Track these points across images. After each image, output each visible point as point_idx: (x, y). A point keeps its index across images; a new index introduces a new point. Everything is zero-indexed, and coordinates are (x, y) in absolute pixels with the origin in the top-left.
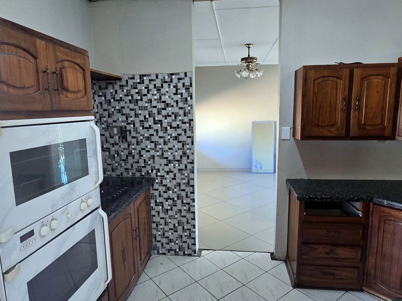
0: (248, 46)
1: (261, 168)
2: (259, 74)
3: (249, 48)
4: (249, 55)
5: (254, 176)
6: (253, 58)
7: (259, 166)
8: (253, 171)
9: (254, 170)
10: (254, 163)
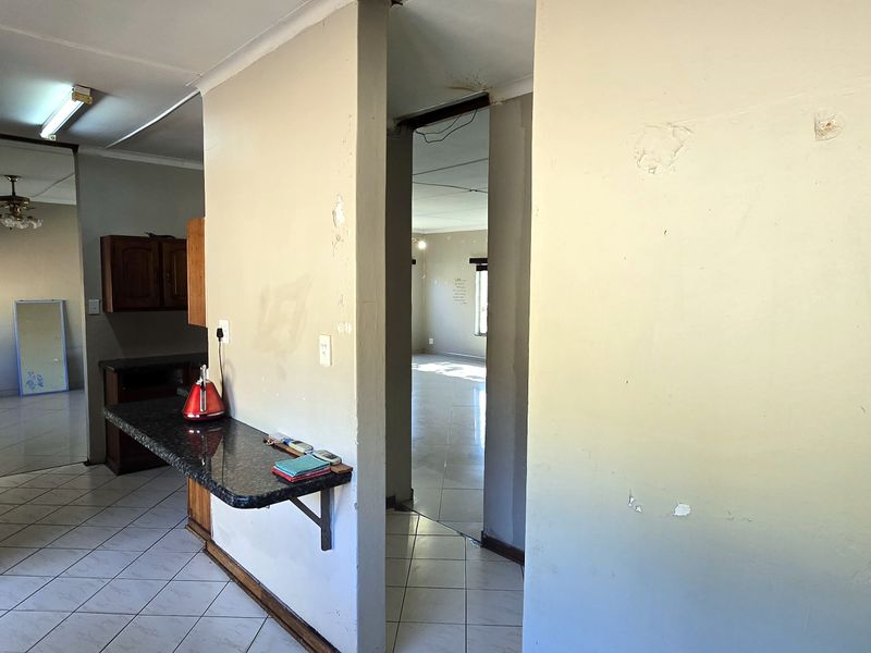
0: (13, 178)
1: (41, 385)
2: (35, 226)
3: (13, 181)
4: (14, 193)
5: (26, 401)
6: (21, 199)
7: (36, 382)
8: (25, 393)
9: (26, 390)
10: (25, 378)
